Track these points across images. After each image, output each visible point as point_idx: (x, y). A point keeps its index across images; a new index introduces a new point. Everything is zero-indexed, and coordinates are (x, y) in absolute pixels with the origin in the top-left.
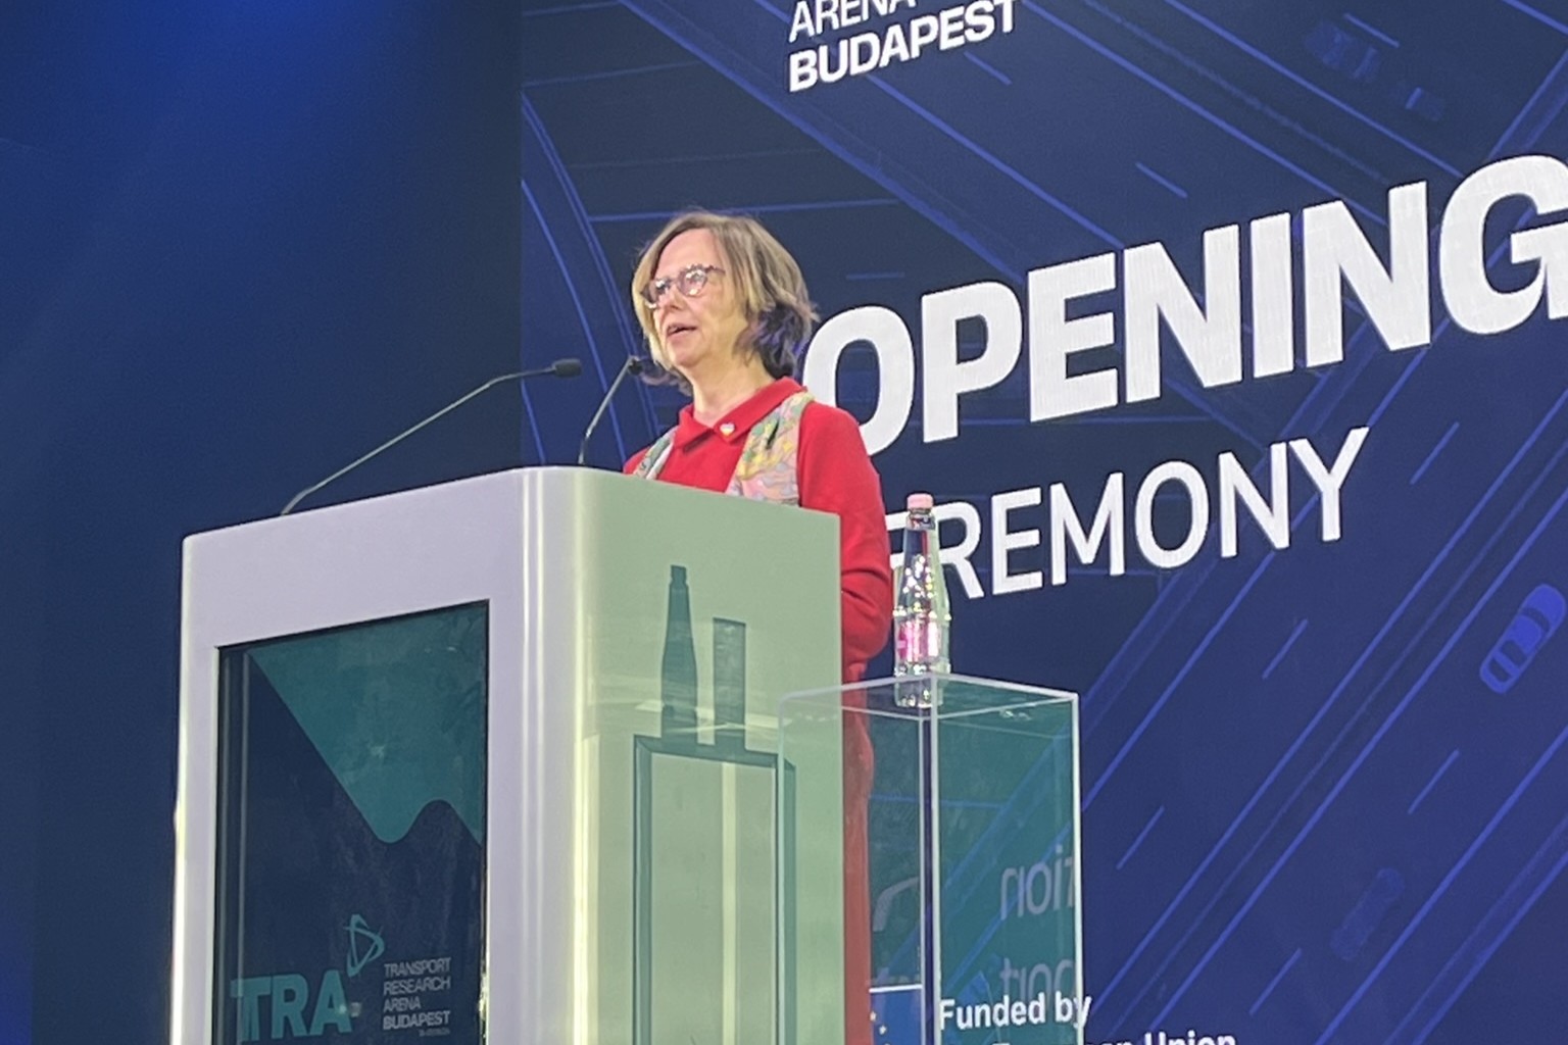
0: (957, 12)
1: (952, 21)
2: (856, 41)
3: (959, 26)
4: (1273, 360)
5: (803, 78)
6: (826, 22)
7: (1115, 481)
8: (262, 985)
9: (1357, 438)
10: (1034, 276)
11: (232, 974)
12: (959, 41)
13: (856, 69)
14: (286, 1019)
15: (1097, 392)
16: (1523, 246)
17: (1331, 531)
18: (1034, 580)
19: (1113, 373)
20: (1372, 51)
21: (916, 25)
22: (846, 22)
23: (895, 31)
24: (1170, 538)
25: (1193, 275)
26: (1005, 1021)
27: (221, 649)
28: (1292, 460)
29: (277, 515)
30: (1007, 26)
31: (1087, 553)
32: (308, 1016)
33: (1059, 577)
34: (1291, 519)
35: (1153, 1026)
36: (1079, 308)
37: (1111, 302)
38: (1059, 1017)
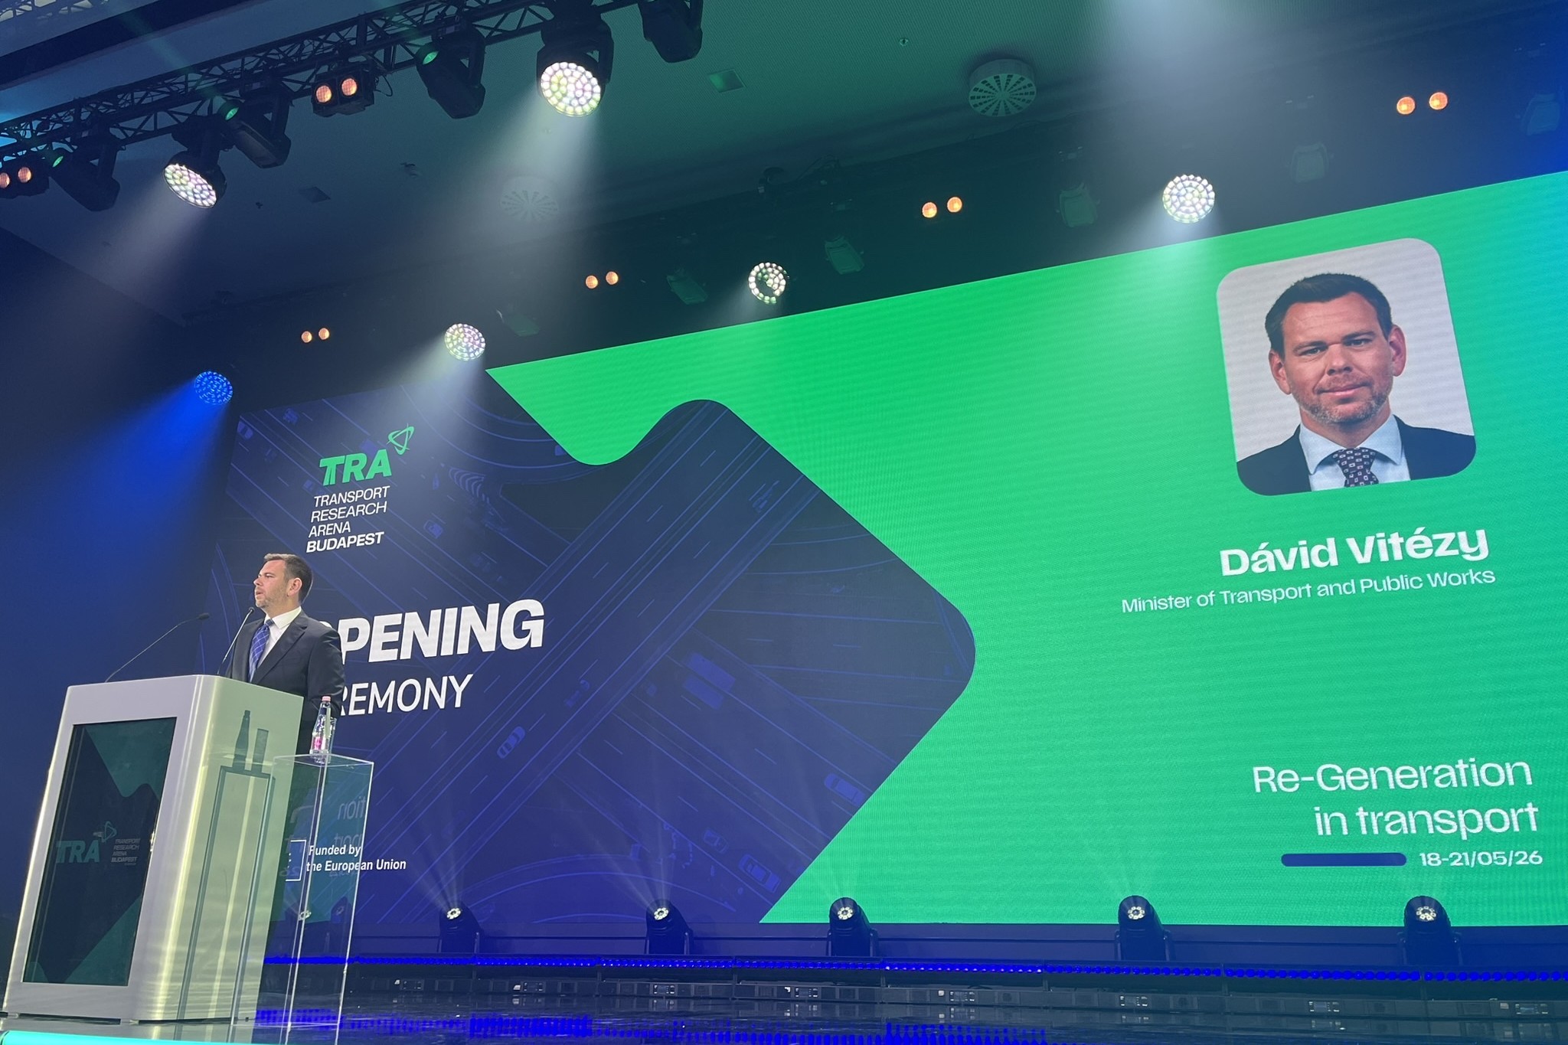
0: (364, 535)
1: (361, 538)
2: (330, 540)
3: (364, 540)
4: (447, 650)
5: (311, 549)
6: (322, 533)
7: (393, 683)
8: (69, 844)
9: (469, 677)
10: (376, 618)
11: (58, 839)
12: (363, 544)
13: (328, 548)
14: (75, 856)
15: (391, 655)
16: (526, 625)
17: (458, 704)
18: (362, 712)
19: (397, 650)
20: (488, 563)
21: (350, 538)
22: (327, 534)
23: (343, 539)
24: (407, 702)
25: (426, 624)
26: (332, 853)
27: (75, 725)
28: (449, 682)
29: (104, 682)
30: (379, 542)
31: (381, 705)
32: (84, 855)
33: (371, 711)
34: (446, 700)
35: (380, 857)
36: (388, 629)
37: (400, 628)
38: (350, 853)
